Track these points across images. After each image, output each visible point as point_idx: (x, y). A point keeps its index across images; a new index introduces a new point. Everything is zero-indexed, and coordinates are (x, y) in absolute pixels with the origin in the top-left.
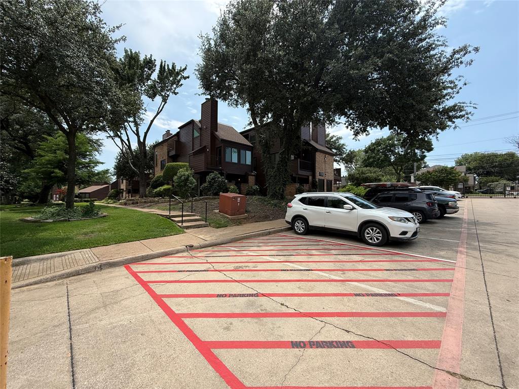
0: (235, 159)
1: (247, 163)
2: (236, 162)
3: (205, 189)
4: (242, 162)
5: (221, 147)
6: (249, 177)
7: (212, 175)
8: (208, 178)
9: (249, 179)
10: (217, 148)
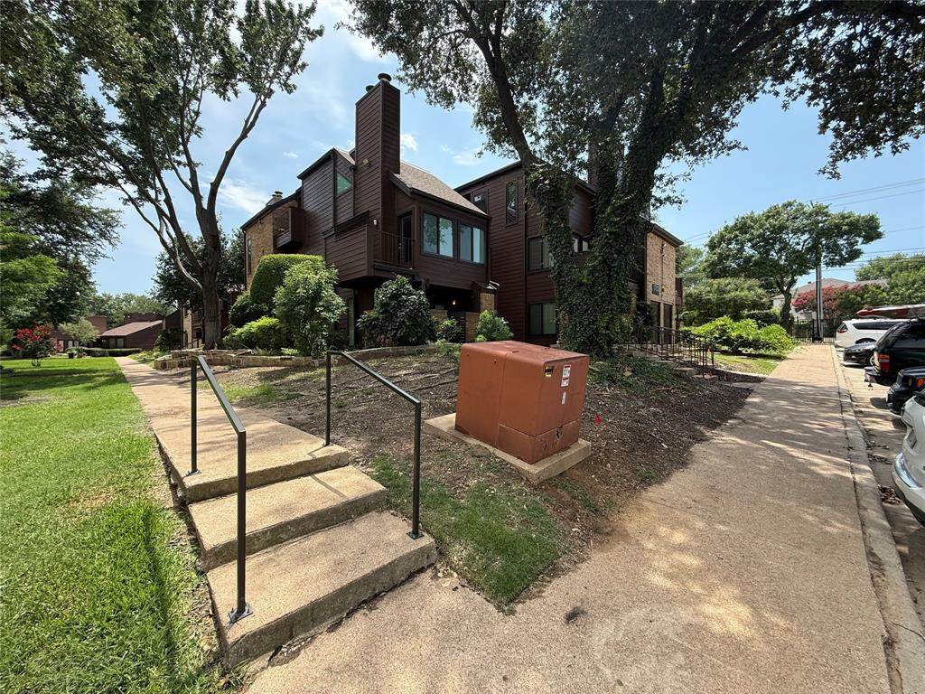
0: (446, 250)
1: (475, 261)
2: (451, 255)
3: (371, 324)
4: (464, 256)
5: (410, 213)
6: (483, 295)
7: (391, 287)
8: (381, 295)
9: (483, 301)
10: (401, 217)
